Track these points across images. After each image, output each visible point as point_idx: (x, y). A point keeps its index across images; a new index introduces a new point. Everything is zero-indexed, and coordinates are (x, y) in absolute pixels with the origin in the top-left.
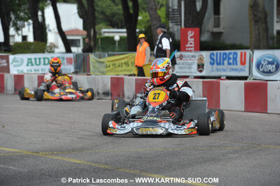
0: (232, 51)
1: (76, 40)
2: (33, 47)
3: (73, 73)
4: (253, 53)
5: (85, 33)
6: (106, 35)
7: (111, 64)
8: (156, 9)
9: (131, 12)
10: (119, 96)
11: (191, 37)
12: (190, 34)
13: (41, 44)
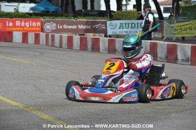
7: (178, 28)
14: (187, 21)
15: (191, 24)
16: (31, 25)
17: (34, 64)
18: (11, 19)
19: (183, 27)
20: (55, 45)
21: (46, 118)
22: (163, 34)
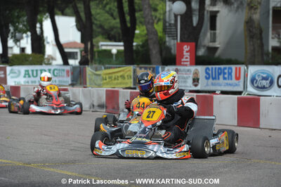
0: (227, 66)
1: (73, 53)
2: (31, 58)
3: (70, 85)
4: (248, 68)
5: (83, 45)
6: (104, 48)
7: (107, 76)
8: (153, 24)
9: (129, 25)
10: (114, 108)
11: (187, 52)
12: (186, 48)
13: (38, 56)
14: (117, 67)
15: (123, 71)
19: (113, 76)
22: (86, 84)
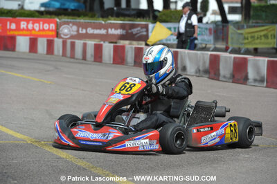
7: (249, 35)
14: (259, 26)
15: (266, 30)
16: (41, 28)
17: (46, 81)
18: (14, 19)
19: (256, 35)
20: (76, 57)
21: (64, 157)
22: (227, 43)
